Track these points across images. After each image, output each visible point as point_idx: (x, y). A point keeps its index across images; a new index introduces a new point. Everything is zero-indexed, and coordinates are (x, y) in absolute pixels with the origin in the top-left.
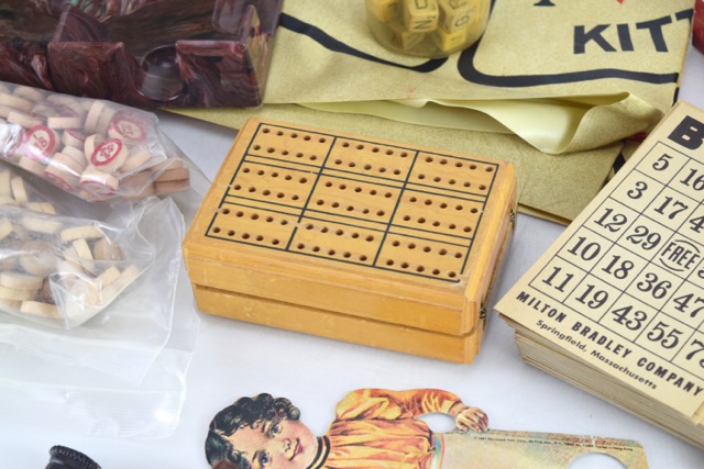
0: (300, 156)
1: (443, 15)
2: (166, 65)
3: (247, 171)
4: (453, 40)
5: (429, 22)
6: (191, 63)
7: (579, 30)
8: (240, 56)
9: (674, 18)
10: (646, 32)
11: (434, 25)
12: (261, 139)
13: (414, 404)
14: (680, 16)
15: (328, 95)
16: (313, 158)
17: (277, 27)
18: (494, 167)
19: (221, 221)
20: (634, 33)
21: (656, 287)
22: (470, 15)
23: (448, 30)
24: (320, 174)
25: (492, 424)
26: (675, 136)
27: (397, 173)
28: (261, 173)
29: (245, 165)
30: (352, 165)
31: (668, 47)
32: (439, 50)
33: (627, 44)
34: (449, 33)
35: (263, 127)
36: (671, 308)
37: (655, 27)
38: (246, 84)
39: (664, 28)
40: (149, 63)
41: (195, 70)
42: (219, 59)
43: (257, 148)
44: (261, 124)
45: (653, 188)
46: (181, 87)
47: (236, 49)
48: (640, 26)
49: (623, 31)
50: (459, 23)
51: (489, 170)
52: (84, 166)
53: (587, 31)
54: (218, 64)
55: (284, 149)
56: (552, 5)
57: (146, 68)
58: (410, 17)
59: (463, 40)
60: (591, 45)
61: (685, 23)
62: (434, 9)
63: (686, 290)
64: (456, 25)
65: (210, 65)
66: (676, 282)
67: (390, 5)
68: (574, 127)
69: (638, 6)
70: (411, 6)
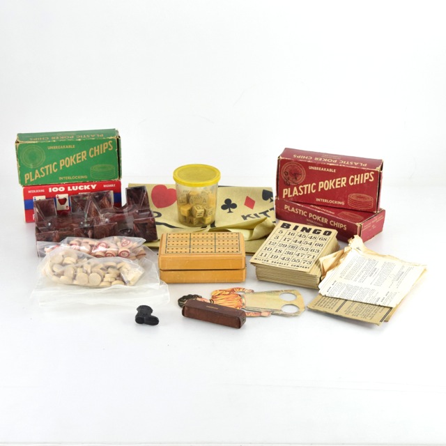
0: (182, 237)
1: (205, 211)
4: (208, 220)
5: (201, 213)
6: (138, 227)
7: (243, 216)
8: (152, 222)
9: (269, 210)
10: (262, 215)
11: (203, 215)
13: (233, 290)
14: (271, 209)
16: (187, 237)
21: (290, 253)
23: (207, 216)
24: (190, 240)
25: (255, 291)
26: (282, 226)
29: (168, 240)
30: (198, 237)
32: (205, 223)
34: (207, 218)
35: (168, 234)
36: (295, 256)
37: (265, 213)
38: (154, 232)
39: (267, 213)
41: (139, 229)
45: (281, 237)
47: (152, 219)
48: (260, 213)
49: (256, 215)
50: (209, 214)
53: (245, 216)
56: (233, 212)
58: (196, 212)
60: (248, 218)
61: (273, 211)
62: (202, 209)
63: (298, 252)
65: (144, 226)
66: (294, 252)
67: (188, 211)
68: (251, 233)
69: (258, 209)
70: (196, 209)
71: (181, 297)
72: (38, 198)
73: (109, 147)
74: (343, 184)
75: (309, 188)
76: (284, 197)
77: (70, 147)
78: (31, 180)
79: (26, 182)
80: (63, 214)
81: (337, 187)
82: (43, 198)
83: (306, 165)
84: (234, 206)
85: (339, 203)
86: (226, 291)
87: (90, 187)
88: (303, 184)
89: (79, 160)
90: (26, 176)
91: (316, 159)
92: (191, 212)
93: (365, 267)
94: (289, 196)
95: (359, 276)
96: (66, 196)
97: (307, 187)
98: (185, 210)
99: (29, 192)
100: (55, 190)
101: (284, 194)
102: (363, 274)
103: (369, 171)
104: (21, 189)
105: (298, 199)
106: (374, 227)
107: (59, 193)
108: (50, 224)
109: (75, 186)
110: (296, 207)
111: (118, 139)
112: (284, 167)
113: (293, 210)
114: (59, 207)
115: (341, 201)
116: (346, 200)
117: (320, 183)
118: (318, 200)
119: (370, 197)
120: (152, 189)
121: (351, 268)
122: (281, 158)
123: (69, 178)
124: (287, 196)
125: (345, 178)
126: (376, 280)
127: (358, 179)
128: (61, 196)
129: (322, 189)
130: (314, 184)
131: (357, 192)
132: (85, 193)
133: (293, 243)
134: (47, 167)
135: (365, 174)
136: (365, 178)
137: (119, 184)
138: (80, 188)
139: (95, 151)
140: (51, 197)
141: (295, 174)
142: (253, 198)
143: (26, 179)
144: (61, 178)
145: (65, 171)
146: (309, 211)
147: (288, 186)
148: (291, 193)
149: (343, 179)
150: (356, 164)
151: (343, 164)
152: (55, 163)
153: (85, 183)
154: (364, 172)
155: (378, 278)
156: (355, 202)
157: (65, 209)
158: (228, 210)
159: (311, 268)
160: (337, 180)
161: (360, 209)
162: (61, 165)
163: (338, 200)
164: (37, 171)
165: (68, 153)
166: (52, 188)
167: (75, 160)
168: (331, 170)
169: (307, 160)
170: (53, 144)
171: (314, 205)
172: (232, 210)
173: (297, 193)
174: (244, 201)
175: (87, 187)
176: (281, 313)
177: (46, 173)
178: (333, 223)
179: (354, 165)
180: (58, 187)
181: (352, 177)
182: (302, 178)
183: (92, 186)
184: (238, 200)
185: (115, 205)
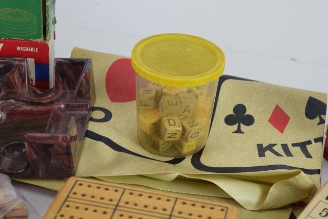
0: (102, 199)
2: (16, 153)
3: (68, 206)
4: (189, 147)
5: (176, 134)
6: (34, 149)
7: (260, 146)
8: (65, 144)
9: (313, 142)
10: (298, 149)
11: (178, 137)
12: (77, 189)
14: (317, 140)
15: (115, 173)
16: (111, 200)
17: (84, 137)
18: (225, 209)
22: (200, 131)
23: (186, 140)
24: (115, 209)
27: (164, 210)
28: (77, 208)
29: (67, 203)
30: (136, 205)
31: (312, 156)
32: (180, 153)
33: (289, 154)
34: (187, 142)
35: (79, 182)
37: (303, 146)
38: (67, 163)
39: (308, 147)
40: (6, 151)
41: (36, 153)
42: (51, 145)
43: (75, 194)
44: (77, 181)
46: (25, 165)
47: (63, 139)
48: (294, 145)
49: (285, 147)
50: (193, 136)
51: (222, 210)
53: (264, 146)
54: (50, 149)
55: (92, 194)
56: (243, 133)
57: (4, 154)
58: (166, 130)
59: (194, 148)
60: (268, 153)
61: (319, 145)
62: (179, 126)
64: (192, 137)
65: (45, 149)
67: (153, 124)
68: (265, 194)
69: (291, 135)
70: (166, 124)
84: (249, 121)
92: (157, 127)
98: (149, 120)
120: (110, 64)
137: (45, 49)
142: (287, 110)
158: (235, 127)
172: (243, 127)
184: (259, 111)
185: (37, 86)
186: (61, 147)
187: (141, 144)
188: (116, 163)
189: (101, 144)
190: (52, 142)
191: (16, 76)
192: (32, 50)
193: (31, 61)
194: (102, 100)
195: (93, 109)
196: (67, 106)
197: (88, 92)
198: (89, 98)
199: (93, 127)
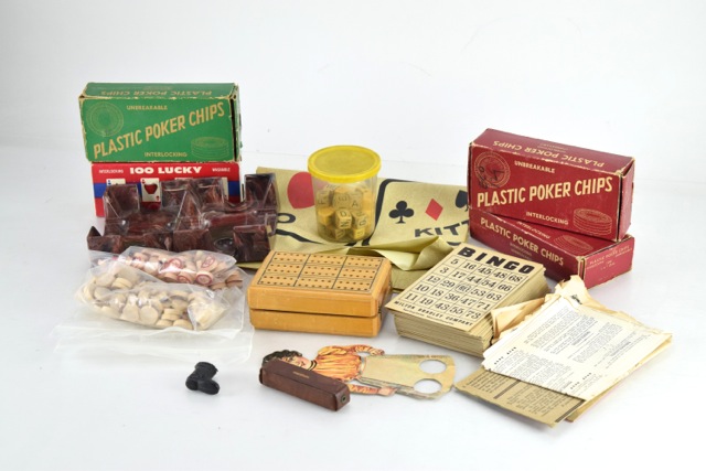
0: (295, 260)
1: (353, 219)
2: (225, 246)
4: (359, 233)
5: (347, 223)
6: (240, 238)
7: (417, 230)
8: (263, 232)
9: (461, 224)
10: (448, 229)
11: (349, 225)
12: (277, 256)
13: (353, 349)
14: (463, 223)
16: (301, 260)
19: (263, 280)
20: (442, 230)
21: (452, 297)
22: (366, 220)
23: (356, 227)
24: (305, 265)
25: (386, 353)
26: (461, 253)
28: (279, 265)
29: (271, 264)
31: (458, 234)
32: (352, 239)
33: (439, 233)
34: (357, 229)
35: (277, 253)
36: (460, 303)
37: (453, 229)
39: (457, 228)
40: (217, 245)
41: (242, 240)
42: (253, 234)
45: (451, 270)
48: (445, 228)
49: (438, 229)
50: (361, 223)
52: (197, 270)
53: (421, 230)
54: (253, 237)
55: (287, 258)
56: (405, 223)
58: (339, 220)
59: (363, 234)
60: (423, 234)
61: (466, 226)
62: (350, 216)
63: (466, 297)
64: (360, 225)
65: (249, 237)
66: (461, 296)
67: (329, 217)
68: (416, 259)
69: (444, 221)
70: (339, 215)
71: (272, 352)
72: (114, 182)
73: (219, 111)
74: (566, 192)
75: (516, 194)
76: (479, 205)
77: (160, 108)
78: (104, 154)
79: (96, 157)
80: (150, 208)
81: (557, 196)
82: (122, 181)
83: (510, 158)
84: (410, 213)
85: (561, 221)
86: (342, 349)
87: (192, 170)
88: (506, 188)
89: (174, 128)
90: (95, 147)
91: (528, 150)
92: (333, 220)
93: (572, 330)
94: (487, 204)
95: (556, 342)
96: (155, 181)
97: (513, 193)
98: (325, 214)
99: (101, 171)
100: (140, 170)
101: (479, 201)
102: (563, 340)
103: (605, 176)
104: (89, 165)
105: (499, 211)
106: (611, 263)
107: (145, 175)
108: (124, 222)
109: (169, 167)
110: (497, 222)
111: (232, 101)
112: (479, 159)
113: (492, 226)
114: (146, 197)
115: (563, 218)
116: (570, 217)
117: (532, 188)
118: (529, 214)
119: (607, 217)
120: (290, 177)
121: (549, 328)
122: (474, 145)
123: (159, 154)
124: (483, 204)
125: (569, 184)
126: (582, 350)
127: (589, 187)
128: (149, 181)
129: (535, 198)
130: (523, 189)
131: (587, 207)
132: (184, 179)
133: (466, 281)
134: (126, 136)
135: (599, 180)
136: (599, 186)
137: (235, 169)
138: (177, 170)
139: (198, 116)
140: (134, 181)
141: (495, 172)
142: (441, 203)
143: (96, 153)
144: (147, 154)
145: (154, 144)
146: (514, 231)
147: (484, 189)
148: (490, 201)
149: (565, 184)
150: (587, 162)
151: (566, 161)
152: (139, 131)
153: (183, 164)
154: (597, 176)
155: (585, 348)
156: (583, 222)
157: (156, 200)
158: (398, 219)
159: (475, 324)
160: (557, 185)
161: (591, 233)
162: (148, 135)
163: (558, 217)
164: (112, 142)
165: (158, 117)
166: (135, 168)
167: (168, 127)
168: (547, 169)
169: (514, 150)
170: (134, 102)
171: (523, 221)
172: (404, 219)
173: (497, 201)
174: (426, 207)
175: (187, 170)
176: (411, 392)
177: (124, 144)
178: (544, 253)
179: (583, 164)
180: (144, 168)
181: (579, 182)
182: (505, 178)
183: (195, 168)
184: (417, 205)
185: (230, 200)
186: (260, 234)
187: (320, 235)
188: (302, 248)
189: (289, 238)
190: (254, 231)
191: (214, 192)
192: (225, 170)
193: (224, 181)
194: (286, 207)
195: (280, 214)
196: (259, 212)
197: (274, 199)
198: (276, 204)
199: (280, 226)
